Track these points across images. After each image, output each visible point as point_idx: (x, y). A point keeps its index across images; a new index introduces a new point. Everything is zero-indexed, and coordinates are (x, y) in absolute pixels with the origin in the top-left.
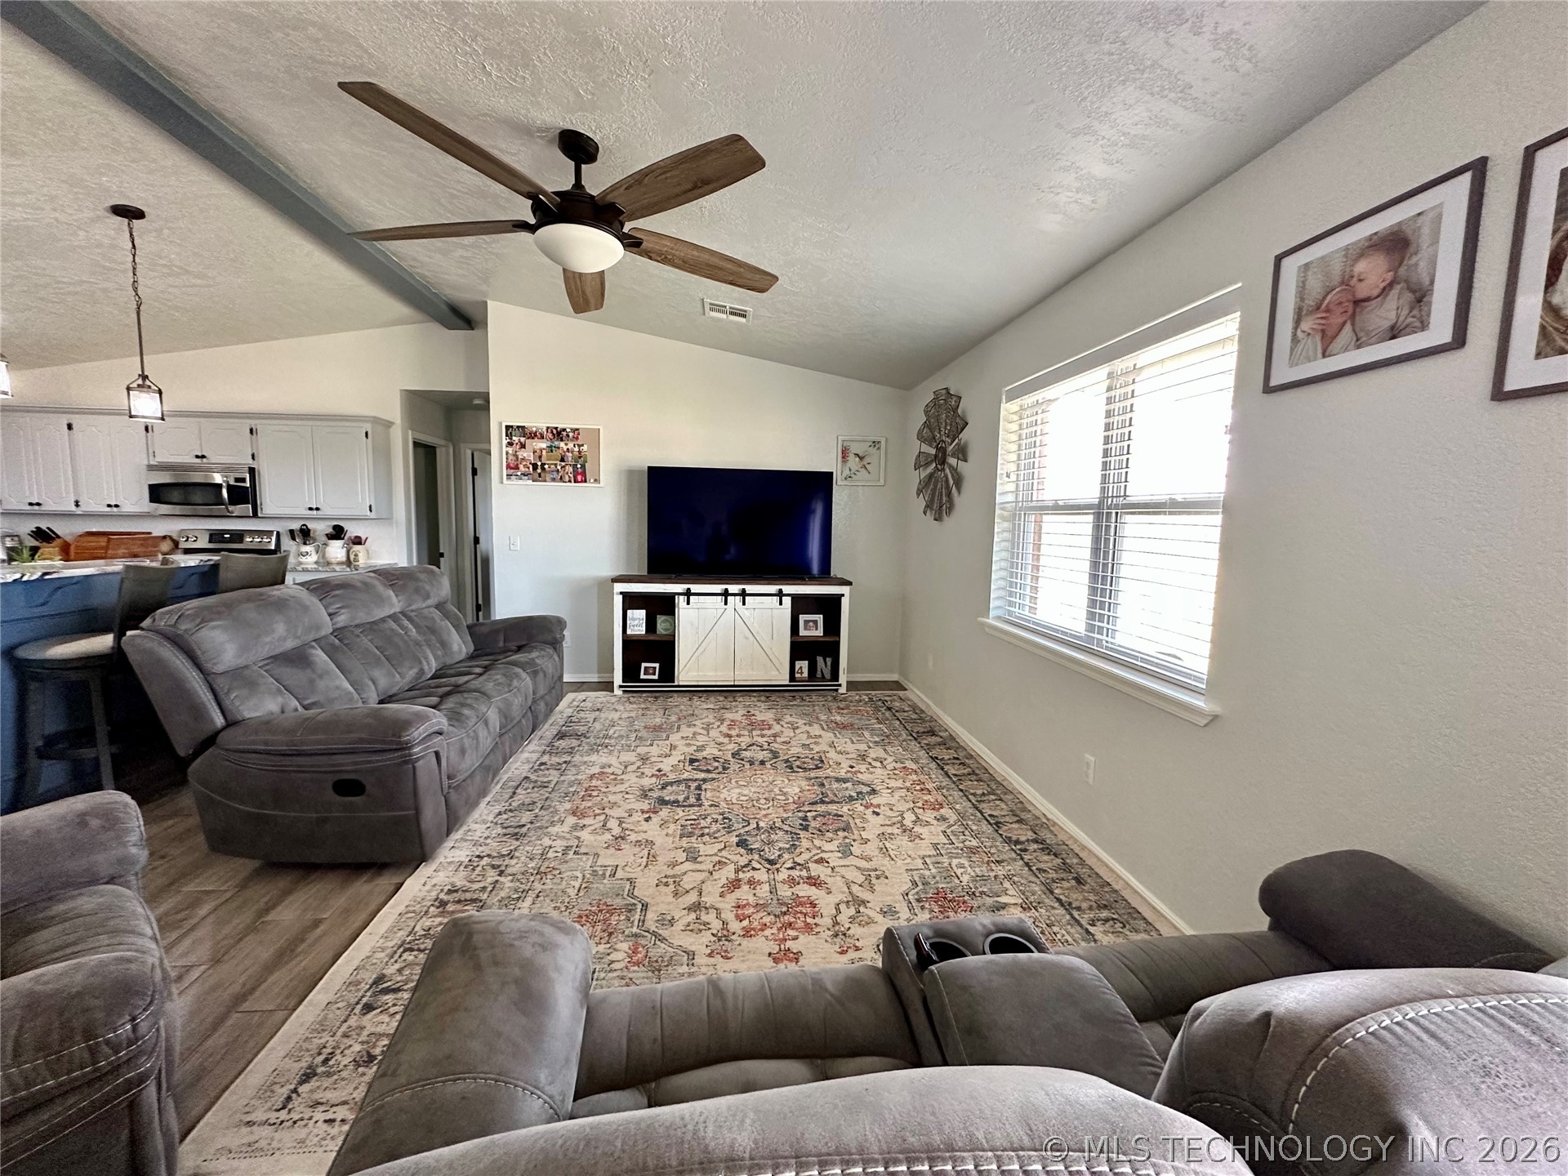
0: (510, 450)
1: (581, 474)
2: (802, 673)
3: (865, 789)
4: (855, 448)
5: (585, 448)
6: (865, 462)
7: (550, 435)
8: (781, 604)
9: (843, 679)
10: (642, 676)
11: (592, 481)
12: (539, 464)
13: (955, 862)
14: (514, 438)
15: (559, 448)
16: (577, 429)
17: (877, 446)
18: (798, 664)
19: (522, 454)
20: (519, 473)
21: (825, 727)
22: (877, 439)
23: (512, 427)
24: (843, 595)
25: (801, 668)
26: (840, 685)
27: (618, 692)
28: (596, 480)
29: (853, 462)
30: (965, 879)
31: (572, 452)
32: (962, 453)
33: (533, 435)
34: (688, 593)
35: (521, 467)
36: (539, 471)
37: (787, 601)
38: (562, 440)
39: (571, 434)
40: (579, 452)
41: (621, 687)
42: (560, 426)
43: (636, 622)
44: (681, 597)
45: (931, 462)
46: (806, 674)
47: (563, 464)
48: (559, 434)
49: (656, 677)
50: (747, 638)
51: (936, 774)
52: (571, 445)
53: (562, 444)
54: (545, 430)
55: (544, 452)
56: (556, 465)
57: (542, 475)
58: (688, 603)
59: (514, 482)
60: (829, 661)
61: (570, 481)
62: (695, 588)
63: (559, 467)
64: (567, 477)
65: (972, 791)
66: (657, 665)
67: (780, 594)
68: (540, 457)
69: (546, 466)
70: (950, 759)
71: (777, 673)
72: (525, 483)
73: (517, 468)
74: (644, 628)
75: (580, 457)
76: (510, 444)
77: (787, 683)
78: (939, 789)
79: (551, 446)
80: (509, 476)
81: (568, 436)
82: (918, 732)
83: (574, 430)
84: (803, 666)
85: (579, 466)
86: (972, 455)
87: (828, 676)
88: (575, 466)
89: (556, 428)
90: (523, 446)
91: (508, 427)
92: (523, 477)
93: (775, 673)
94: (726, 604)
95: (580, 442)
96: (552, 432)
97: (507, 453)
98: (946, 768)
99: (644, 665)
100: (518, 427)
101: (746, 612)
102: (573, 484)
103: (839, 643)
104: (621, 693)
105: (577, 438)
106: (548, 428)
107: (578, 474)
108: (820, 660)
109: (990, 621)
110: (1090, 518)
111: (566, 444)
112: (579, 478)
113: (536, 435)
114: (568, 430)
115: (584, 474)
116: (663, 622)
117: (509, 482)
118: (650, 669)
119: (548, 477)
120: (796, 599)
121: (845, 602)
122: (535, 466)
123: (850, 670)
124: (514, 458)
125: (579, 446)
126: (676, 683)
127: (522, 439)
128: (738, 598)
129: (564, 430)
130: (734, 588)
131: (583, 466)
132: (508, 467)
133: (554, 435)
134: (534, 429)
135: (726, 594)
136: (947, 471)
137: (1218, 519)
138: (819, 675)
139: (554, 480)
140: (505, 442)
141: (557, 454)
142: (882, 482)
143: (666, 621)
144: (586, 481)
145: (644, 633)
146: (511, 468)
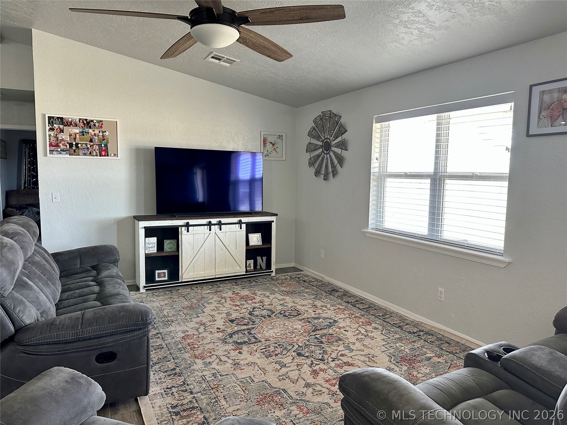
0: (52, 133)
1: (104, 150)
2: (250, 267)
3: (332, 321)
4: (270, 139)
5: (107, 133)
6: (275, 147)
7: (82, 125)
8: (241, 228)
9: (273, 268)
10: (157, 279)
11: (112, 155)
12: (74, 143)
13: (398, 345)
14: (55, 125)
15: (88, 133)
16: (101, 121)
17: (281, 138)
18: (249, 262)
19: (61, 136)
20: (59, 150)
21: (282, 294)
22: (281, 134)
23: (53, 117)
24: (273, 221)
25: (250, 264)
26: (272, 272)
27: (142, 290)
28: (115, 155)
29: (269, 146)
30: (407, 350)
31: (98, 136)
32: (343, 145)
33: (69, 124)
34: (187, 225)
35: (61, 145)
36: (74, 148)
37: (244, 226)
38: (90, 128)
39: (97, 124)
40: (103, 136)
41: (145, 287)
42: (89, 118)
43: (151, 246)
44: (183, 228)
45: (319, 148)
46: (252, 268)
47: (92, 144)
48: (88, 124)
49: (166, 278)
50: (222, 249)
51: (355, 309)
52: (97, 132)
53: (91, 131)
54: (78, 120)
55: (78, 136)
56: (86, 144)
57: (76, 151)
58: (188, 231)
59: (56, 156)
60: (265, 258)
61: (97, 155)
62: (192, 222)
63: (89, 146)
64: (94, 152)
65: (377, 315)
66: (166, 271)
67: (240, 223)
68: (75, 139)
69: (79, 145)
70: (354, 302)
71: (239, 268)
72: (63, 156)
73: (57, 146)
74: (156, 249)
75: (104, 140)
76: (51, 129)
77: (245, 273)
78: (363, 315)
79: (83, 132)
80: (51, 151)
81: (95, 125)
82: (328, 291)
83: (99, 122)
84: (251, 262)
85: (103, 145)
86: (350, 147)
87: (264, 267)
88: (100, 146)
89: (86, 120)
90: (62, 131)
91: (50, 118)
92: (62, 152)
93: (238, 268)
94: (210, 230)
95: (103, 129)
96: (83, 122)
97: (50, 136)
98: (357, 306)
99: (157, 272)
100: (58, 118)
101: (222, 234)
102: (99, 157)
103: (271, 248)
104: (144, 291)
105: (101, 127)
106: (80, 119)
107: (102, 150)
108: (259, 259)
109: (369, 230)
110: (429, 181)
111: (94, 131)
112: (103, 153)
113: (71, 124)
114: (95, 121)
115: (106, 151)
116: (169, 244)
117: (51, 156)
118: (161, 275)
119: (81, 152)
120: (248, 225)
121: (274, 225)
122: (71, 145)
123: (277, 262)
124: (55, 139)
125: (103, 132)
126: (180, 281)
127: (61, 126)
128: (217, 226)
129: (92, 121)
130: (214, 221)
131: (106, 145)
132: (51, 145)
133: (85, 124)
134: (70, 120)
135: (210, 224)
136: (331, 154)
137: (506, 184)
138: (258, 267)
139: (85, 154)
140: (48, 128)
141: (86, 136)
142: (284, 158)
143: (171, 243)
144: (108, 156)
145: (156, 251)
146: (53, 146)
